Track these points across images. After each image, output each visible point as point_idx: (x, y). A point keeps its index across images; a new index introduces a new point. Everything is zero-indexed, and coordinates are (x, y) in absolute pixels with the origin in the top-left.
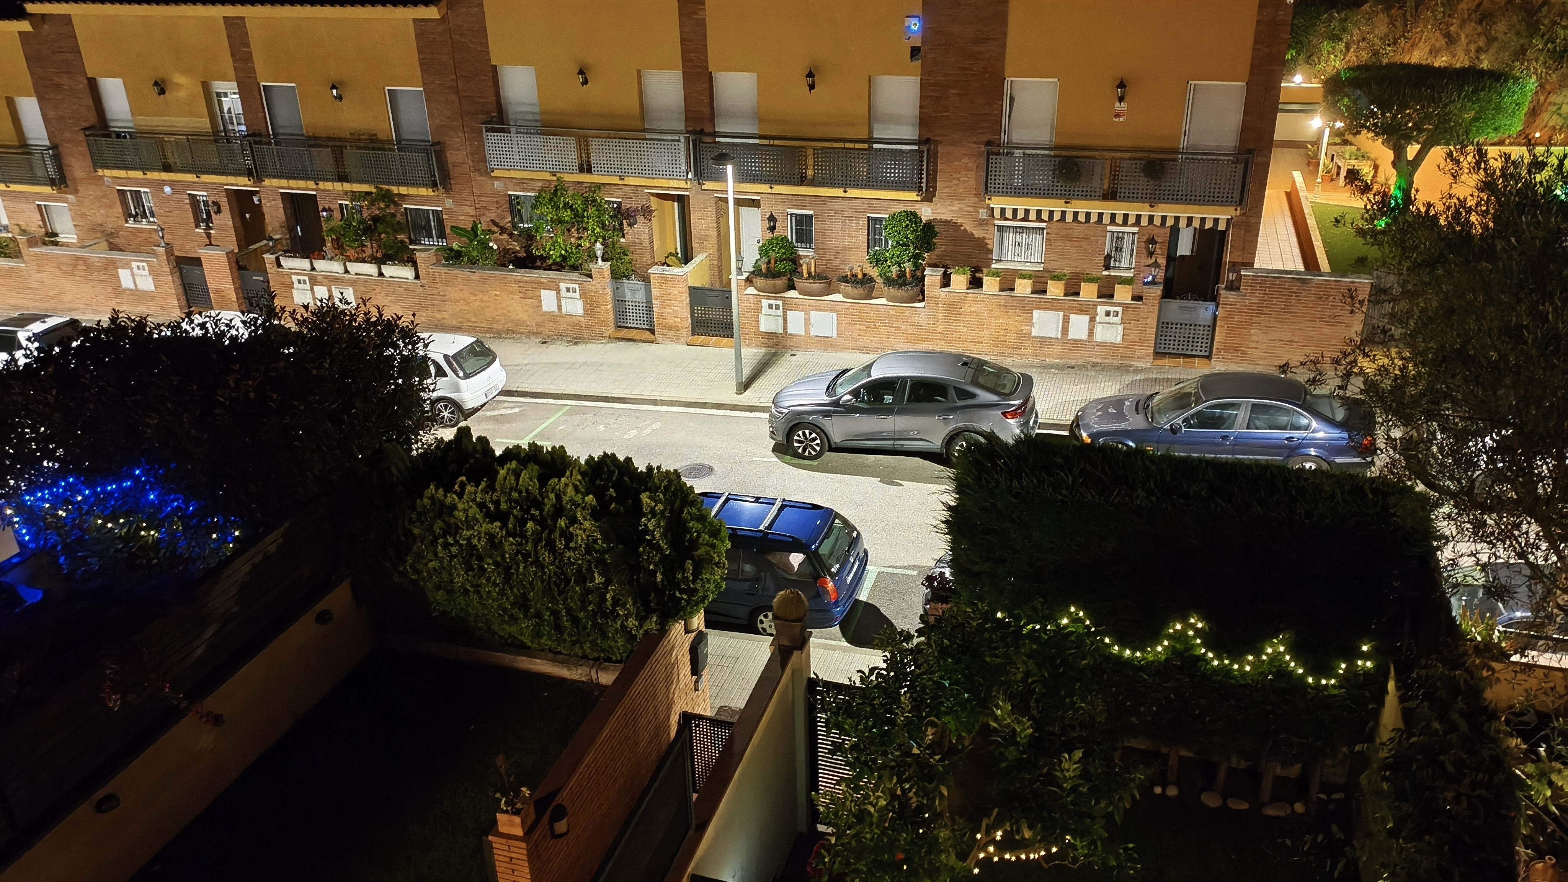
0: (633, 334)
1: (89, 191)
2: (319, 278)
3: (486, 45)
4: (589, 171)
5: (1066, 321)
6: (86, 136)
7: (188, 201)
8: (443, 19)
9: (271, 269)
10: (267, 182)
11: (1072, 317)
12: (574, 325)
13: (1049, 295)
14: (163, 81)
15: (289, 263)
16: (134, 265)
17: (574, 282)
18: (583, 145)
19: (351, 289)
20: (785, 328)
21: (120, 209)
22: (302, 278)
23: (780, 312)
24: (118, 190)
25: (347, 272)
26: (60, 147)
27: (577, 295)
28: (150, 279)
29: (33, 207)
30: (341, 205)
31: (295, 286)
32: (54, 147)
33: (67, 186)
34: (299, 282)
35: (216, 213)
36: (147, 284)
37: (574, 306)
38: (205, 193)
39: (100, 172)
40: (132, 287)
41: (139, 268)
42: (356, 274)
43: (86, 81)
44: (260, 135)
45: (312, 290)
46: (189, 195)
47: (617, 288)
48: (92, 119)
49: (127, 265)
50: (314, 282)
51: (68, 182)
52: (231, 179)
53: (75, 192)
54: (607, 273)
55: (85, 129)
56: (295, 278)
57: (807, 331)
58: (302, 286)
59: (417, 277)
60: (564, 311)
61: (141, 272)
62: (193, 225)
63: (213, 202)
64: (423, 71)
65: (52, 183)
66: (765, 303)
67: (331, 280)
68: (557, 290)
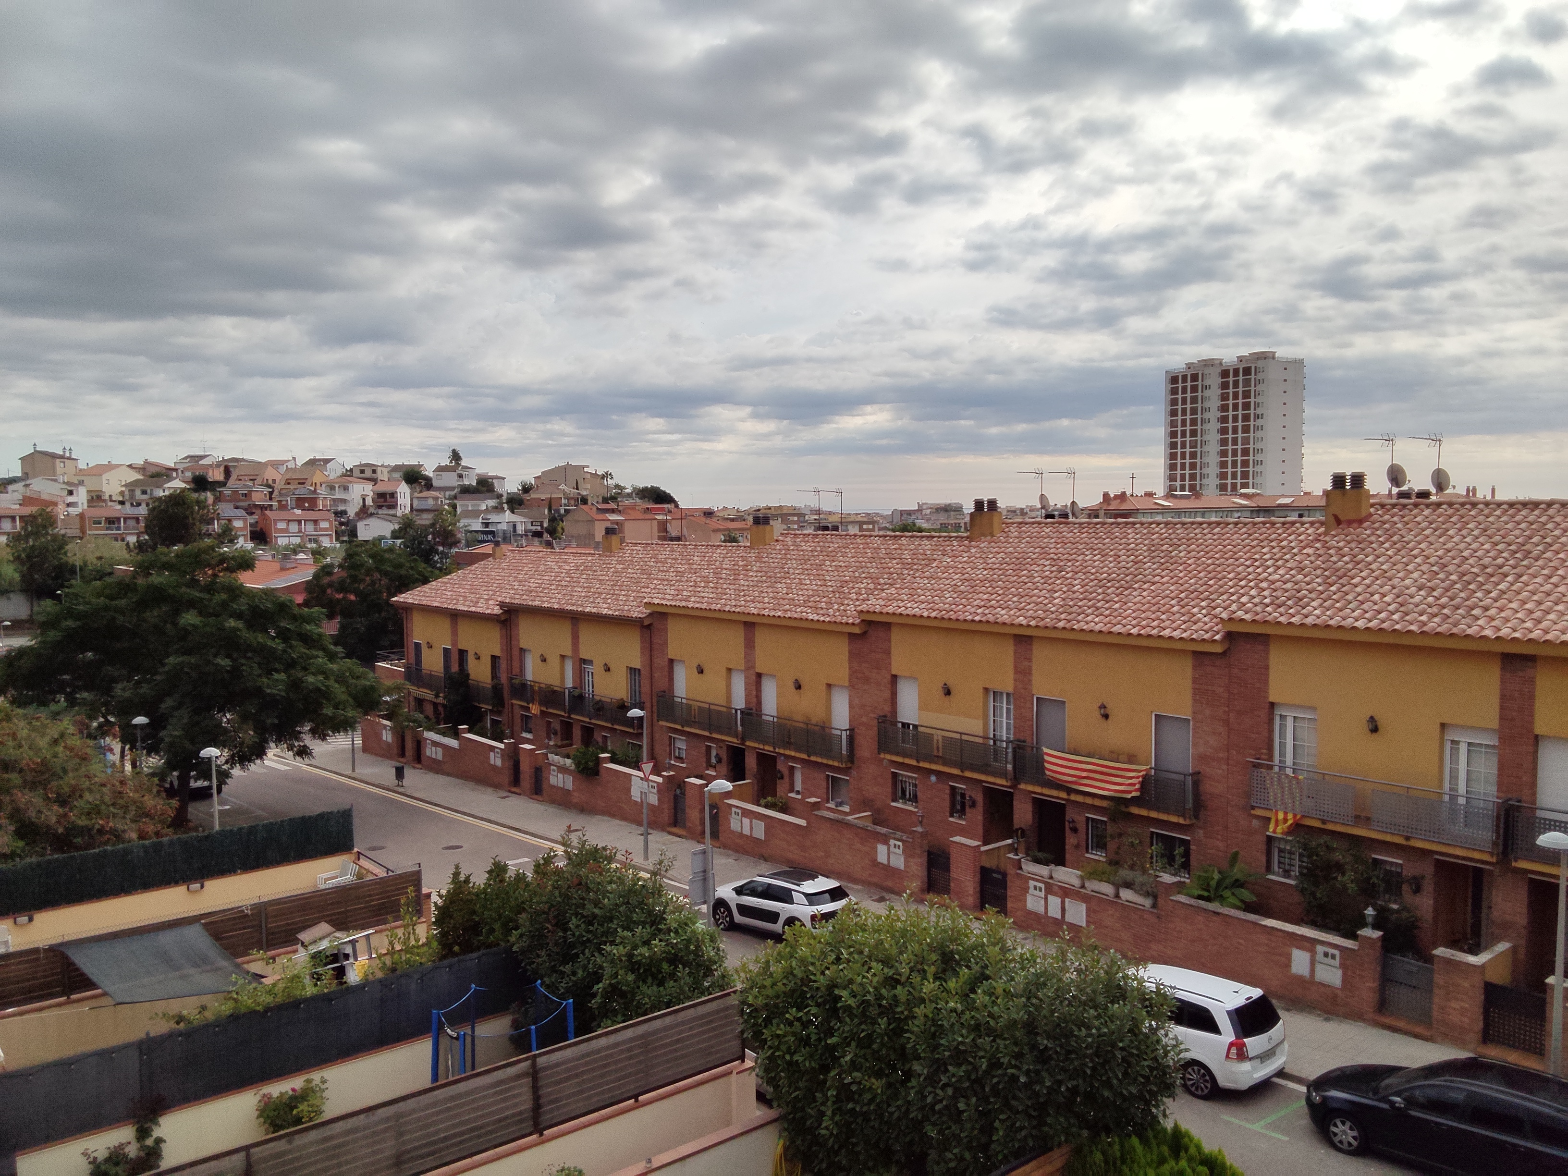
0: (1402, 1023)
1: (868, 769)
3: (1266, 682)
4: (1368, 824)
6: (878, 723)
7: (948, 791)
8: (1224, 653)
9: (1011, 871)
10: (1022, 786)
12: (1328, 997)
14: (952, 685)
15: (1030, 867)
16: (892, 842)
17: (1336, 946)
18: (1363, 796)
19: (1084, 905)
21: (890, 790)
24: (893, 772)
25: (1083, 887)
26: (856, 732)
27: (1338, 963)
28: (902, 859)
29: (822, 776)
30: (1088, 818)
31: (1030, 891)
32: (851, 730)
33: (853, 763)
34: (1035, 888)
35: (970, 807)
36: (898, 861)
38: (964, 787)
39: (882, 756)
40: (886, 862)
41: (895, 845)
42: (1093, 891)
43: (889, 677)
44: (1024, 742)
45: (1046, 899)
46: (951, 786)
47: (1388, 963)
48: (887, 709)
49: (886, 843)
51: (855, 760)
52: (991, 779)
53: (859, 769)
54: (1378, 943)
55: (878, 717)
59: (1154, 906)
60: (1318, 978)
61: (897, 850)
62: (948, 814)
63: (970, 797)
64: (1195, 700)
67: (1065, 892)
68: (1313, 952)
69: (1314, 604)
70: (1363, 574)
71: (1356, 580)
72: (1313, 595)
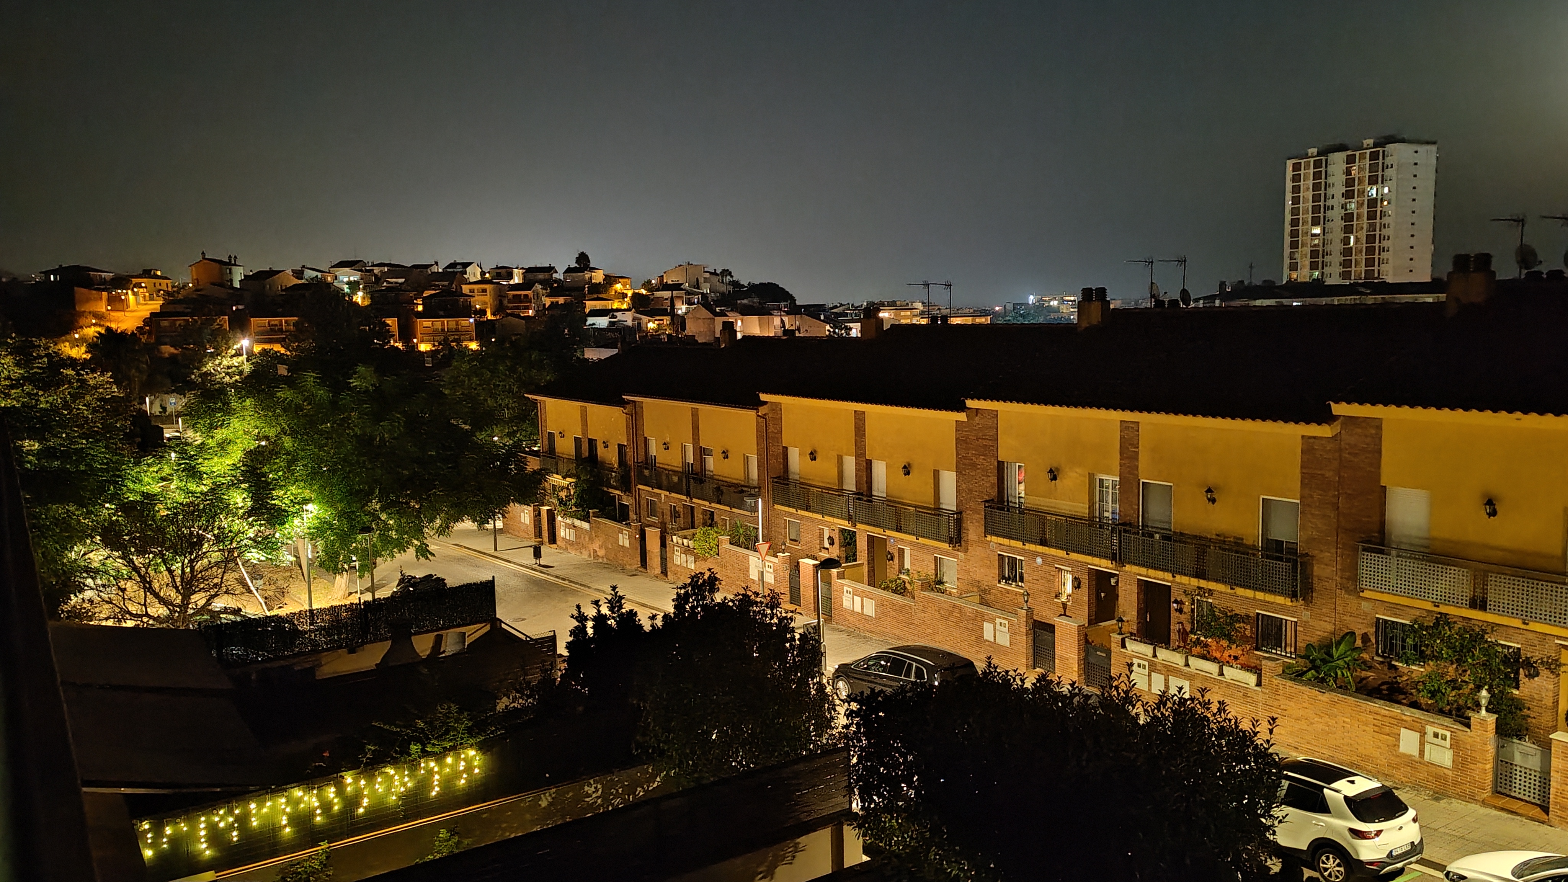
0: (1516, 806)
1: (975, 551)
2: (1159, 667)
3: (1378, 466)
4: (1483, 607)
6: (985, 507)
7: (1053, 573)
8: (1336, 438)
9: (1115, 648)
10: (1128, 567)
12: (1438, 777)
14: (1058, 469)
15: (1133, 646)
16: (998, 621)
18: (1480, 579)
19: (1188, 683)
21: (997, 571)
22: (1142, 662)
24: (999, 555)
25: (1187, 665)
26: (964, 515)
28: (1008, 636)
29: (932, 558)
30: (1193, 599)
31: (1134, 669)
32: (959, 513)
33: (961, 546)
34: (1139, 666)
36: (1004, 639)
37: (1441, 755)
38: (1070, 569)
39: (989, 538)
40: (992, 640)
41: (1001, 623)
42: (1196, 670)
43: (996, 464)
44: (1130, 524)
45: (1150, 676)
46: (1056, 568)
47: (1503, 747)
48: (994, 493)
49: (992, 621)
50: (1153, 668)
51: (963, 543)
52: (1096, 560)
53: (966, 551)
55: (987, 501)
56: (1136, 661)
58: (1141, 670)
59: (1259, 684)
61: (1002, 628)
62: (1053, 594)
64: (1303, 485)
65: (950, 541)
67: (1169, 670)
68: (1422, 733)
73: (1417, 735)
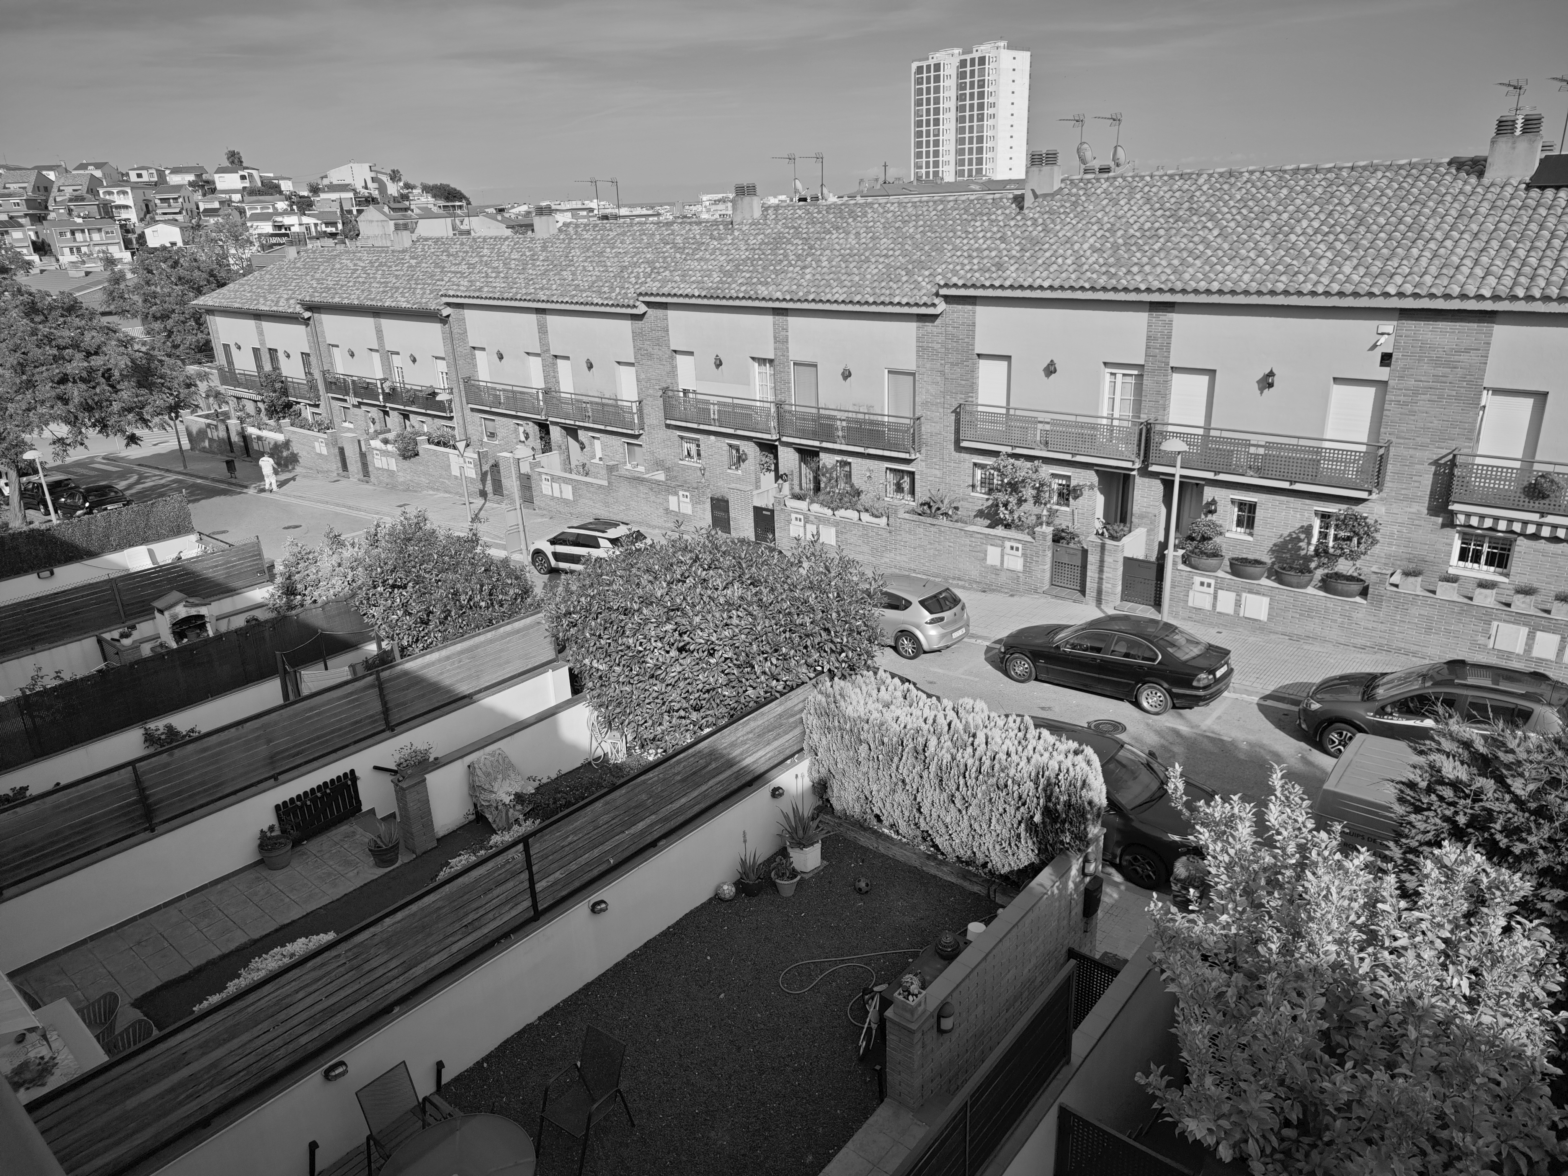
0: (1065, 592)
1: (658, 434)
2: (812, 518)
3: (974, 337)
5: (1531, 637)
7: (726, 448)
8: (941, 314)
9: (778, 508)
11: (1539, 634)
12: (1013, 579)
13: (1513, 609)
16: (681, 493)
17: (1019, 541)
19: (834, 529)
20: (1214, 606)
21: (677, 451)
22: (799, 516)
23: (1211, 590)
24: (679, 436)
25: (834, 515)
26: (645, 402)
27: (1020, 553)
28: (690, 507)
29: (619, 443)
30: (836, 461)
31: (793, 522)
32: (640, 401)
34: (797, 519)
35: (743, 459)
36: (687, 508)
37: (1015, 562)
38: (737, 443)
39: (668, 422)
40: (675, 510)
41: (683, 495)
42: (841, 519)
43: (669, 353)
44: (784, 401)
45: (805, 526)
46: (726, 443)
47: (1057, 551)
48: (669, 380)
49: (676, 494)
50: (807, 521)
51: (646, 427)
52: (758, 434)
53: (650, 434)
54: (1050, 537)
55: (663, 388)
56: (793, 516)
57: (1237, 612)
58: (798, 523)
59: (887, 524)
60: (1005, 566)
61: (685, 499)
62: (727, 467)
63: (742, 450)
64: (918, 356)
66: (1197, 579)
67: (819, 520)
68: (1003, 547)
69: (1013, 268)
70: (1052, 241)
71: (1047, 246)
72: (1012, 261)
73: (999, 549)
